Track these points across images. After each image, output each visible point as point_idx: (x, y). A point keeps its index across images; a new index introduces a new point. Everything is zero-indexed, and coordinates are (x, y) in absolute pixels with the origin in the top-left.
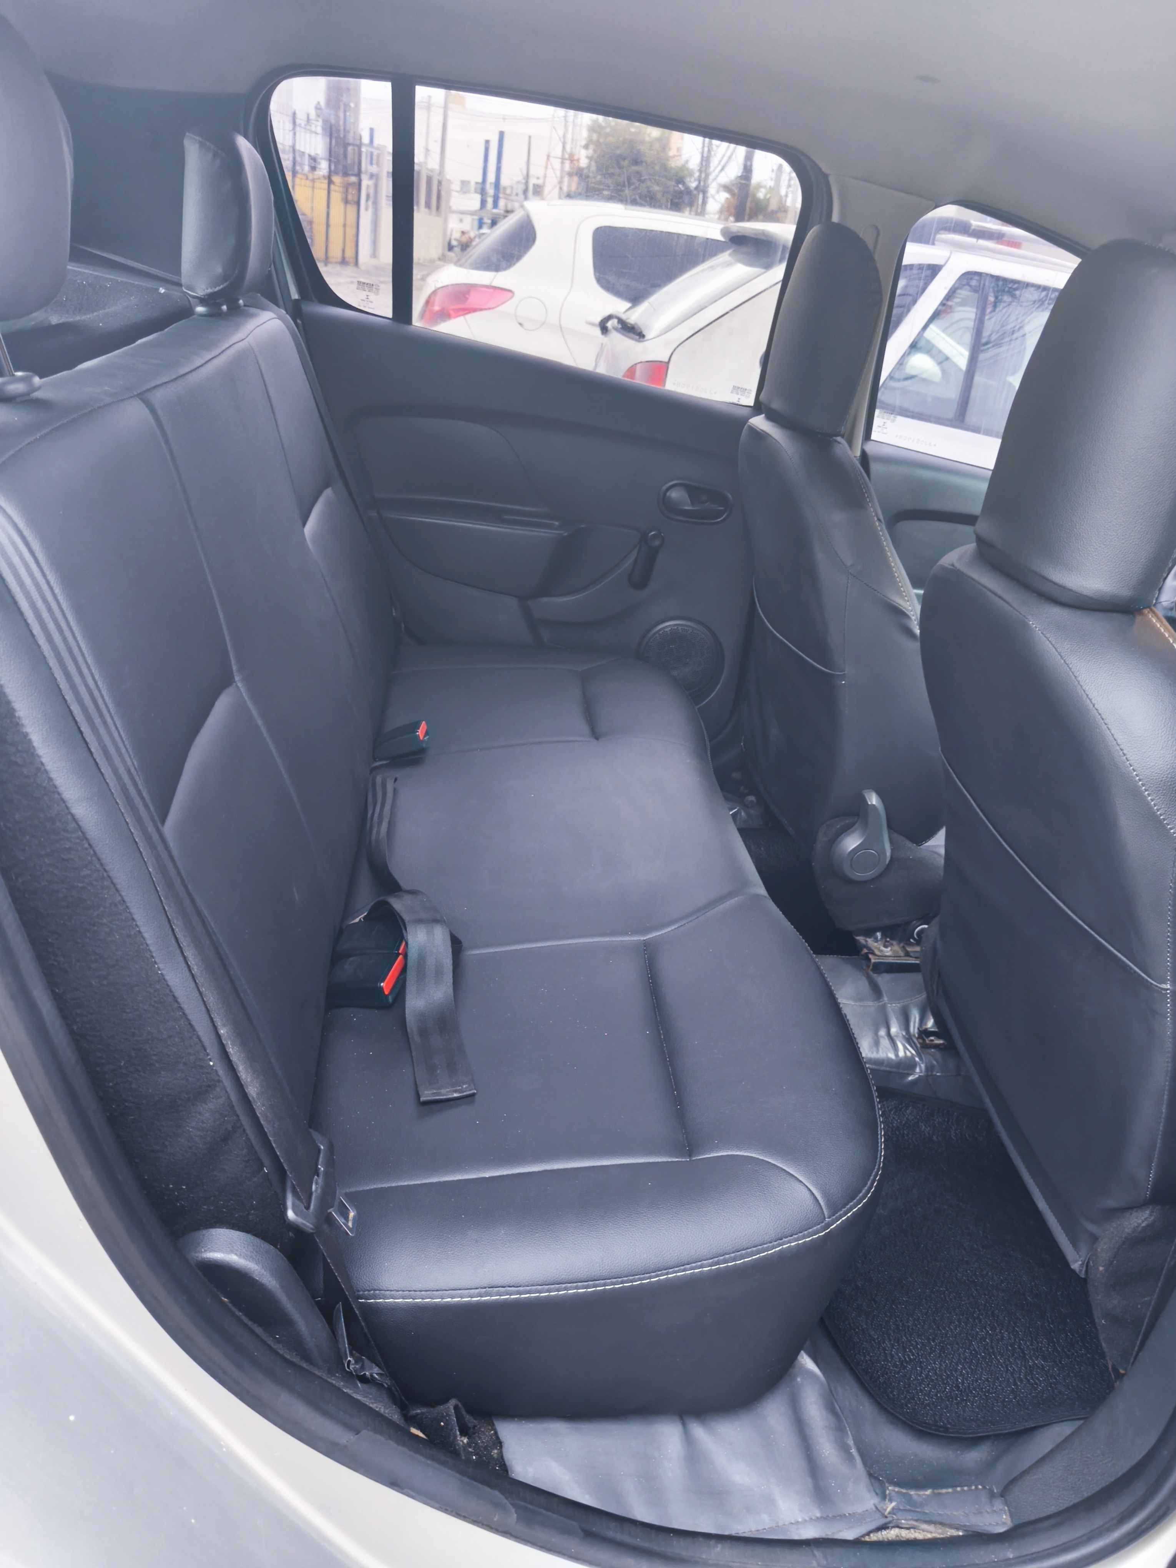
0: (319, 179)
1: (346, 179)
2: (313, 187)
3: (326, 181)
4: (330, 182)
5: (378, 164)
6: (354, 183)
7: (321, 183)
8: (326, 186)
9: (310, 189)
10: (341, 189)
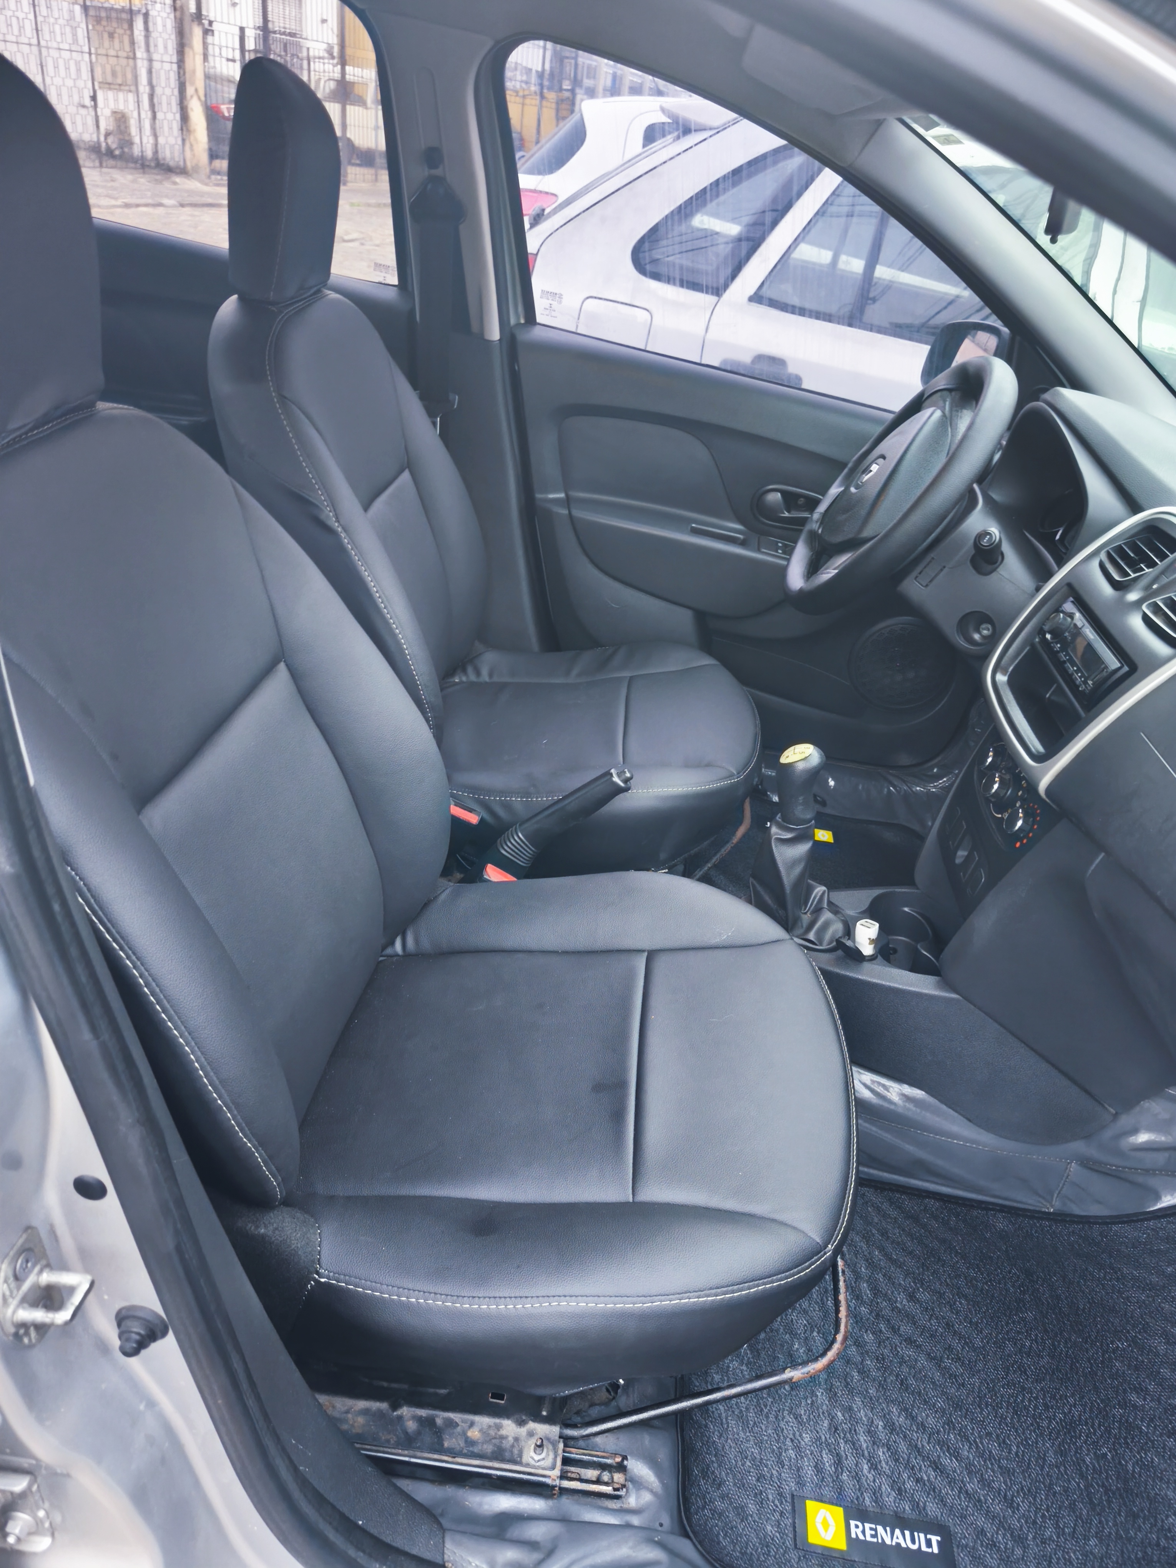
0: (530, 95)
1: (560, 94)
2: (523, 104)
3: (538, 97)
4: (542, 97)
5: (594, 78)
6: (568, 98)
7: (532, 99)
8: (538, 102)
9: (520, 106)
10: (554, 106)
